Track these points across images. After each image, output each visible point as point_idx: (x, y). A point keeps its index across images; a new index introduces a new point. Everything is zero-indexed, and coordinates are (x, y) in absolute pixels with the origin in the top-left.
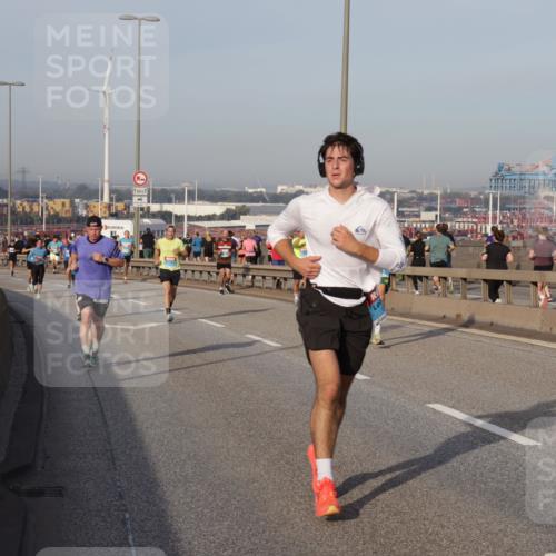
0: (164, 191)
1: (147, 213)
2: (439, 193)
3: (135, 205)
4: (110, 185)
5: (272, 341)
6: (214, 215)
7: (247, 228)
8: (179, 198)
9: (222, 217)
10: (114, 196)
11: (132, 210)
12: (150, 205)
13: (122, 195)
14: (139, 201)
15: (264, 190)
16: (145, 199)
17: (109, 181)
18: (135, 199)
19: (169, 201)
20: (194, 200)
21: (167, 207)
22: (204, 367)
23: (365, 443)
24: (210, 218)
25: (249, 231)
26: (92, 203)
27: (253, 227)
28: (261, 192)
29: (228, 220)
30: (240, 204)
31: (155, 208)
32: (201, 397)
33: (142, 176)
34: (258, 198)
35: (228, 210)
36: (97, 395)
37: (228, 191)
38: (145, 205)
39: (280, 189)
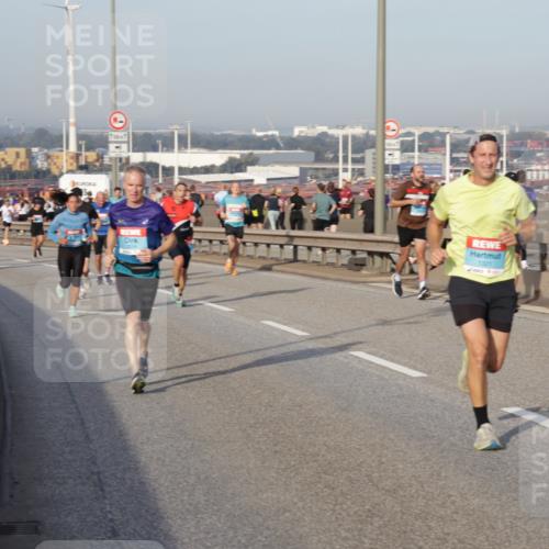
0: (147, 136)
1: (126, 165)
2: (504, 133)
3: (113, 155)
4: (78, 128)
5: (297, 328)
6: (213, 166)
7: (256, 183)
8: (168, 145)
9: (224, 169)
10: (83, 143)
11: (106, 161)
12: (131, 154)
13: (93, 142)
14: (118, 149)
15: (276, 133)
16: (124, 147)
17: (76, 125)
18: (112, 147)
19: (155, 149)
20: (186, 147)
21: (152, 157)
22: (211, 363)
23: (427, 459)
24: (208, 170)
25: (258, 186)
26: (54, 152)
27: (264, 182)
28: (272, 136)
29: (232, 172)
30: (246, 152)
31: (136, 158)
32: (208, 402)
33: (120, 117)
34: (269, 143)
35: (231, 160)
36: (74, 402)
37: (230, 135)
38: (124, 155)
39: (297, 132)
